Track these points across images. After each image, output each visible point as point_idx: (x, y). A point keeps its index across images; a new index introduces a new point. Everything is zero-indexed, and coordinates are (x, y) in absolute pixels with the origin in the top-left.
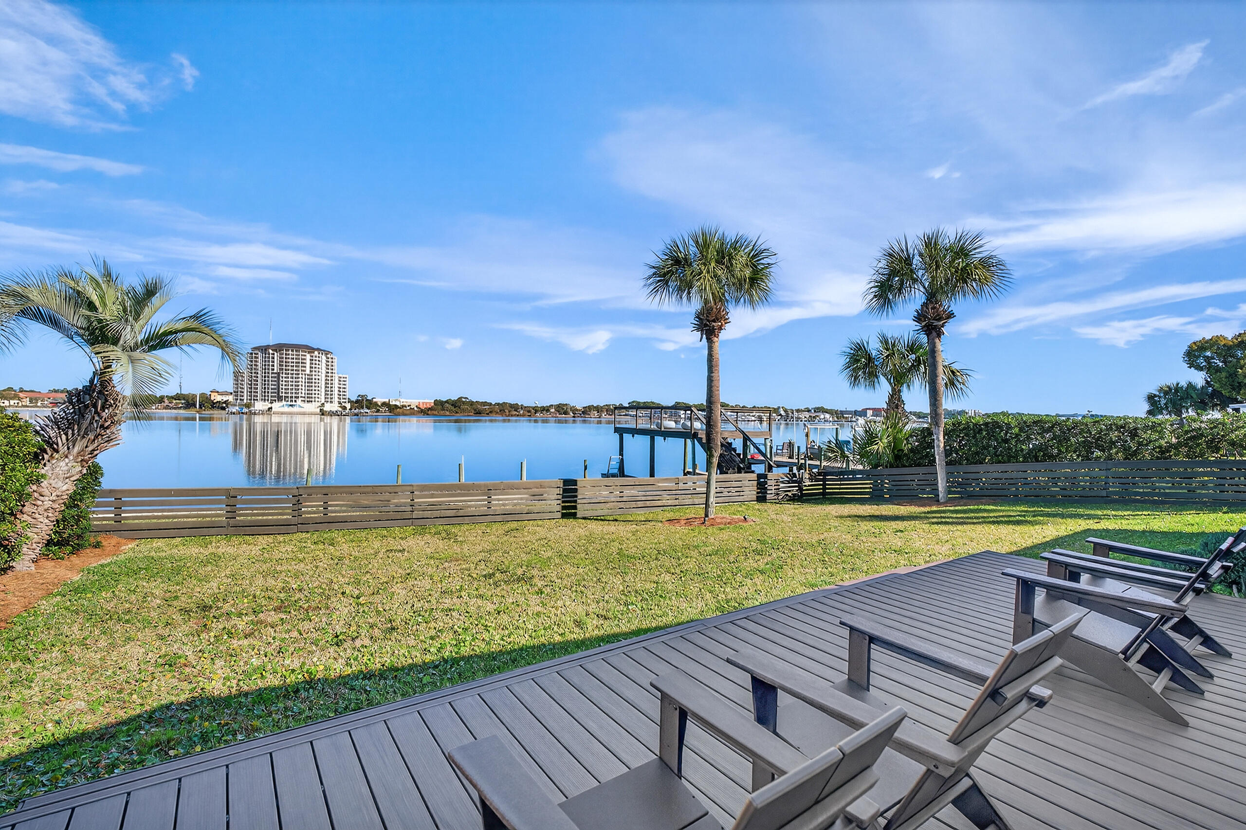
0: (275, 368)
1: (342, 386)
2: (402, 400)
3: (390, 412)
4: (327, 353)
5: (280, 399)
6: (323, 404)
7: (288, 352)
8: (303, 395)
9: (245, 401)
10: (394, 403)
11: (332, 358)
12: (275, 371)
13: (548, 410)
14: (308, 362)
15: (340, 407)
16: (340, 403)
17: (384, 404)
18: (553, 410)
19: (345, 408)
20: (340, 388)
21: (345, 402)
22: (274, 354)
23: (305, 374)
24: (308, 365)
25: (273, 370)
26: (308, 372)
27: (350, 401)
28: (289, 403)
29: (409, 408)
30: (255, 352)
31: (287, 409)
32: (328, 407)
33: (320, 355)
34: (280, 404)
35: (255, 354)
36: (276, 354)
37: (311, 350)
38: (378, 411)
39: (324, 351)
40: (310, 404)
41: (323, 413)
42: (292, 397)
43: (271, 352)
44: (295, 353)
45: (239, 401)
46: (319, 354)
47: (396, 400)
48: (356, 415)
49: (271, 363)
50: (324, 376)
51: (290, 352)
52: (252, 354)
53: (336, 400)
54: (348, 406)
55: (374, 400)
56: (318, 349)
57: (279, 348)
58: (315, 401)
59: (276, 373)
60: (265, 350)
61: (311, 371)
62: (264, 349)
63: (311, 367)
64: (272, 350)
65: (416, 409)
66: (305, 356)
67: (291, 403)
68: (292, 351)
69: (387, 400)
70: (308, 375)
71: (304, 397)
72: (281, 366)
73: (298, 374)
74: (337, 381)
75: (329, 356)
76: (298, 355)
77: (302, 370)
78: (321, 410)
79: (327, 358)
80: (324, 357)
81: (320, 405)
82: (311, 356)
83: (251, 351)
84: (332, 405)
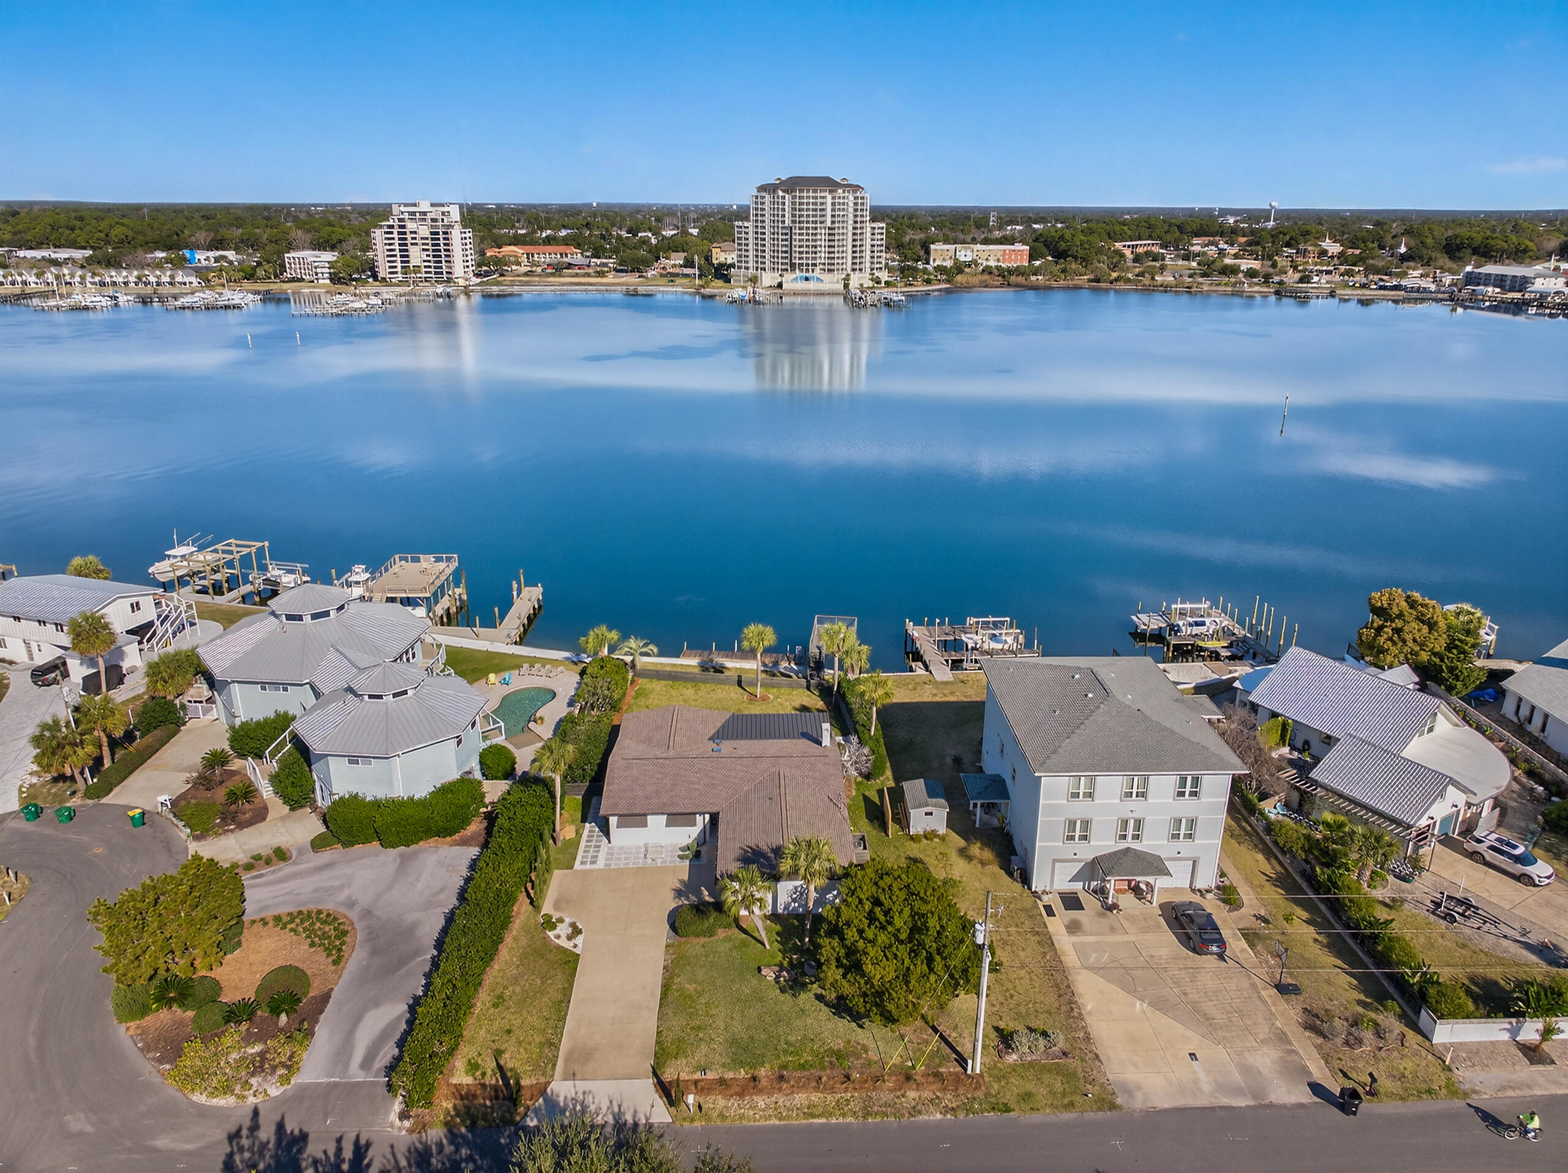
0: (786, 219)
1: (875, 243)
4: (856, 188)
5: (793, 266)
6: (848, 275)
7: (802, 194)
8: (823, 261)
9: (751, 271)
11: (862, 198)
12: (786, 225)
14: (829, 207)
15: (872, 280)
16: (872, 269)
19: (878, 281)
20: (873, 246)
21: (880, 269)
22: (783, 198)
23: (825, 228)
24: (829, 213)
25: (783, 222)
26: (829, 224)
28: (804, 274)
31: (801, 286)
32: (855, 282)
33: (846, 194)
34: (793, 276)
36: (787, 196)
37: (830, 184)
39: (851, 186)
40: (831, 275)
41: (847, 292)
42: (807, 265)
43: (781, 193)
44: (811, 194)
45: (743, 270)
46: (844, 192)
49: (780, 213)
50: (850, 228)
51: (805, 194)
52: (757, 197)
53: (868, 265)
56: (844, 185)
57: (792, 185)
58: (838, 270)
59: (786, 228)
60: (774, 191)
61: (833, 222)
62: (772, 189)
63: (833, 216)
64: (783, 191)
66: (825, 196)
67: (807, 275)
68: (808, 190)
70: (829, 228)
71: (824, 264)
72: (794, 216)
73: (816, 228)
74: (869, 235)
75: (858, 194)
76: (816, 198)
77: (821, 223)
78: (846, 286)
79: (856, 198)
80: (851, 198)
81: (844, 276)
82: (834, 198)
83: (755, 193)
84: (861, 275)
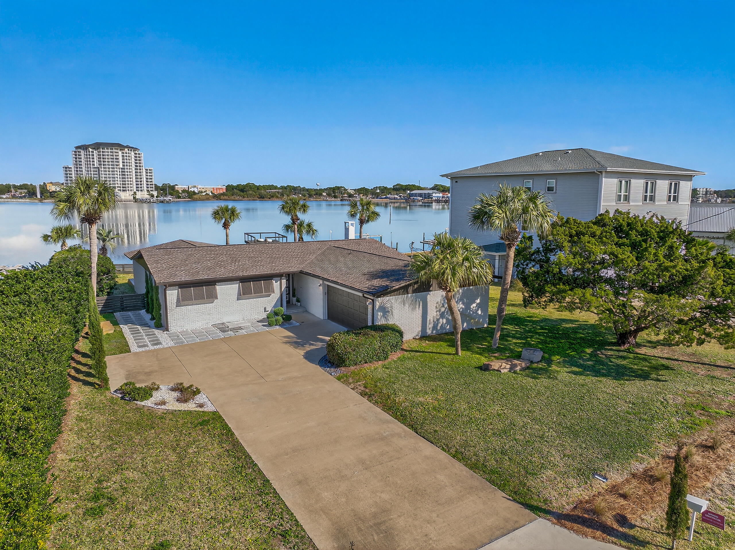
0: (95, 163)
1: (149, 177)
2: (199, 187)
3: (189, 198)
4: (135, 149)
6: (135, 193)
7: (104, 150)
8: (119, 185)
10: (192, 190)
11: (139, 154)
12: (96, 166)
13: (321, 195)
14: (121, 158)
15: (149, 195)
16: (148, 191)
17: (184, 191)
18: (324, 194)
19: (152, 196)
20: (147, 178)
21: (153, 190)
22: (92, 152)
23: (119, 168)
24: (121, 161)
25: (94, 165)
26: (121, 166)
27: (157, 188)
29: (204, 194)
30: (79, 150)
32: (139, 196)
33: (130, 152)
35: (78, 152)
36: (95, 151)
37: (121, 147)
38: (179, 197)
39: (132, 148)
40: (125, 193)
41: (136, 200)
43: (91, 150)
44: (109, 150)
46: (128, 150)
47: (195, 187)
48: (162, 202)
49: (91, 160)
50: (134, 169)
51: (106, 151)
52: (76, 152)
53: (145, 188)
54: (155, 193)
55: (176, 186)
56: (128, 147)
57: (97, 146)
58: (129, 190)
59: (95, 168)
61: (123, 166)
62: (85, 147)
63: (123, 162)
64: (92, 148)
65: (210, 194)
66: (117, 152)
68: (107, 149)
69: (186, 187)
70: (121, 169)
71: (120, 187)
72: (100, 161)
73: (113, 168)
74: (144, 173)
75: (137, 152)
76: (112, 152)
77: (116, 165)
78: (134, 198)
79: (135, 154)
80: (133, 153)
81: (133, 193)
82: (123, 153)
83: (74, 150)
84: (142, 193)
